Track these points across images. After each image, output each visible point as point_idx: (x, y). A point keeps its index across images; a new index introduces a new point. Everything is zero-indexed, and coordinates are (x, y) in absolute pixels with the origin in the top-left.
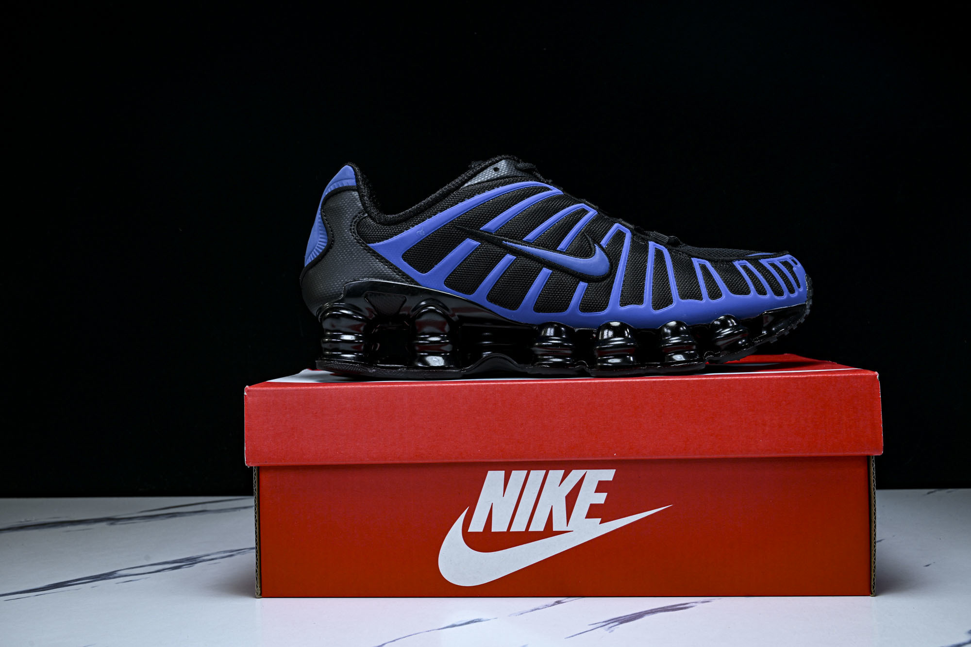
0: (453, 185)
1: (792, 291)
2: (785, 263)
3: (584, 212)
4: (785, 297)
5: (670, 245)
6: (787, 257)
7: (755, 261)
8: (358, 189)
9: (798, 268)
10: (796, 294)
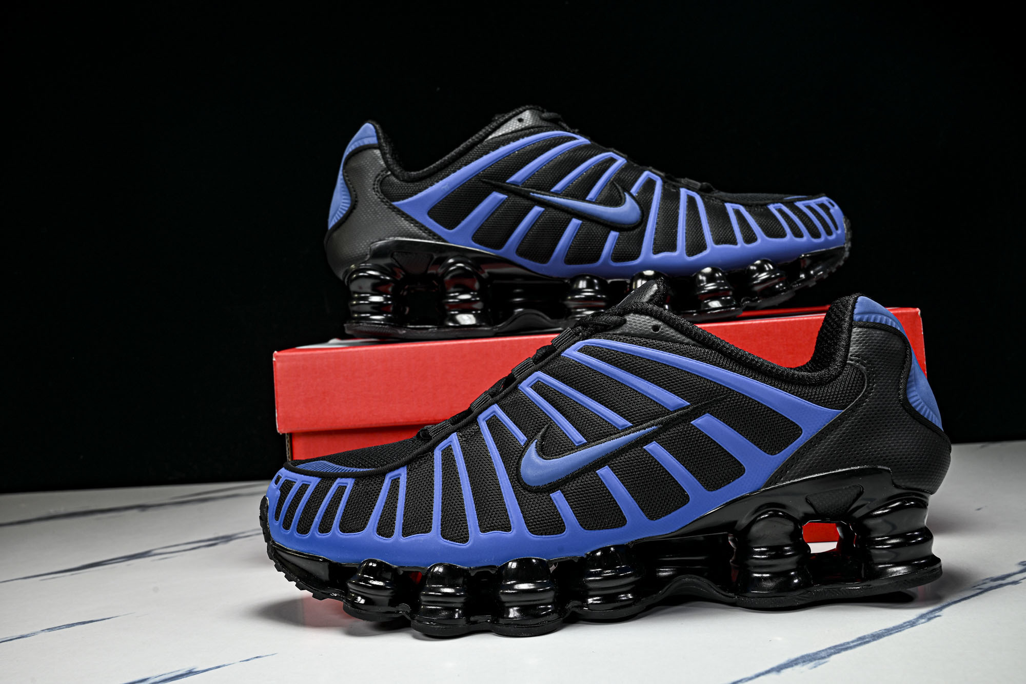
0: (477, 138)
1: (829, 233)
2: (822, 206)
3: (613, 161)
4: (822, 239)
5: (702, 191)
6: (824, 199)
7: (790, 205)
8: (379, 147)
9: (835, 210)
10: (833, 237)
